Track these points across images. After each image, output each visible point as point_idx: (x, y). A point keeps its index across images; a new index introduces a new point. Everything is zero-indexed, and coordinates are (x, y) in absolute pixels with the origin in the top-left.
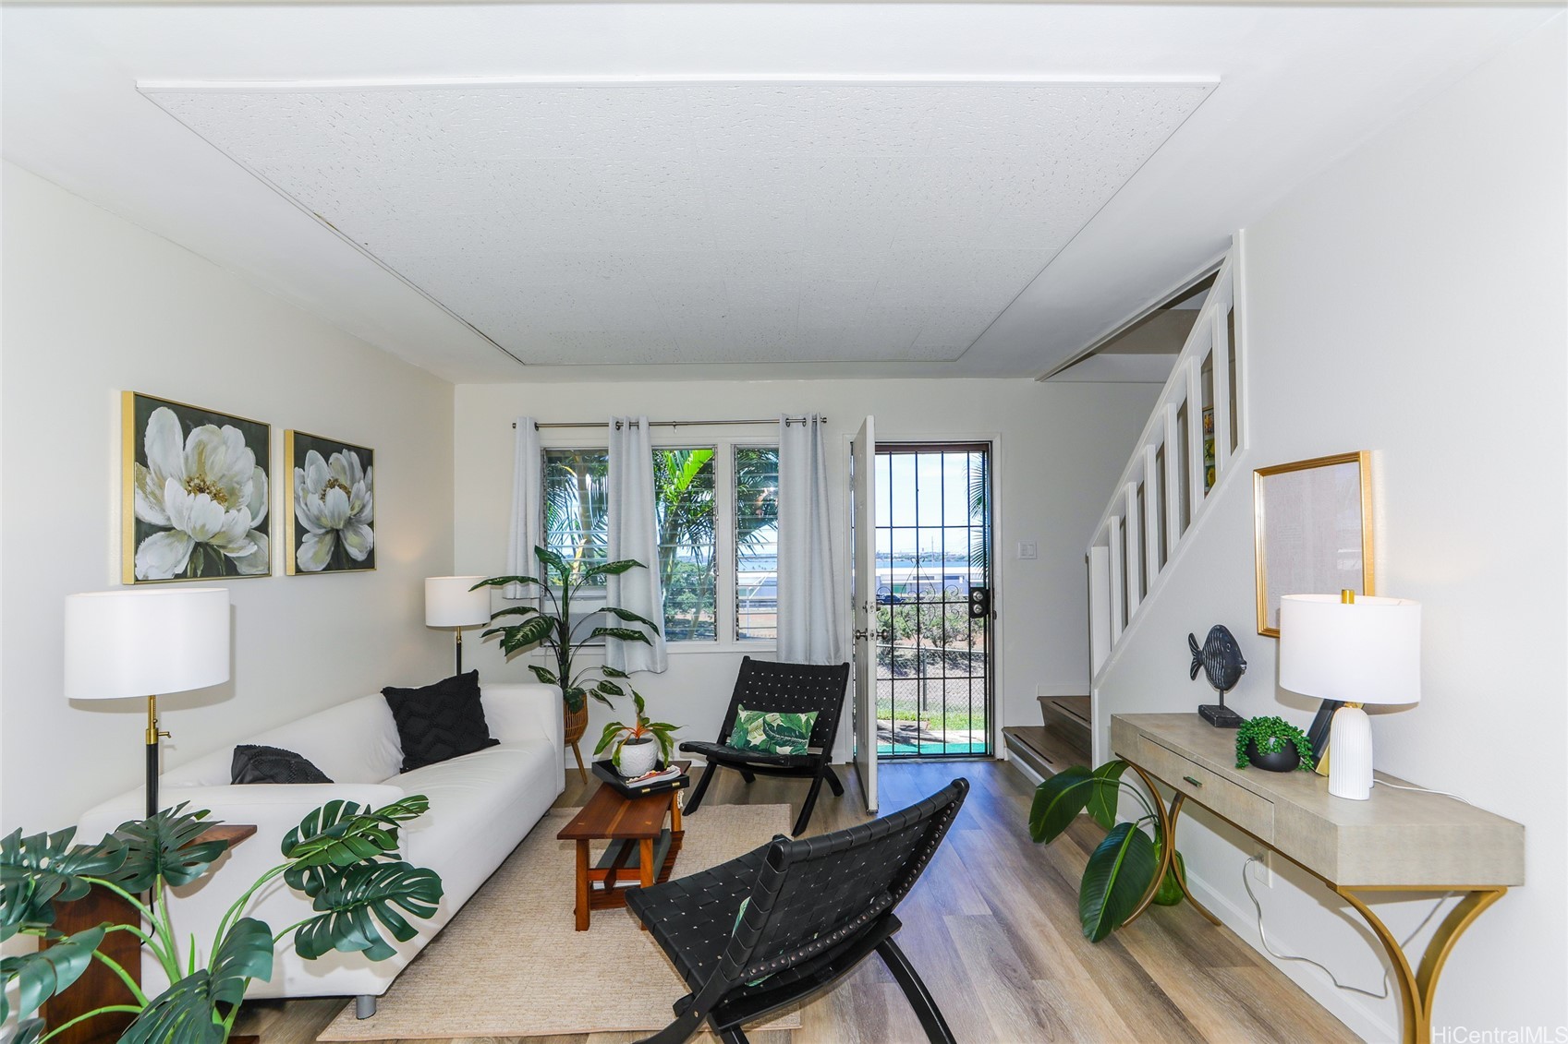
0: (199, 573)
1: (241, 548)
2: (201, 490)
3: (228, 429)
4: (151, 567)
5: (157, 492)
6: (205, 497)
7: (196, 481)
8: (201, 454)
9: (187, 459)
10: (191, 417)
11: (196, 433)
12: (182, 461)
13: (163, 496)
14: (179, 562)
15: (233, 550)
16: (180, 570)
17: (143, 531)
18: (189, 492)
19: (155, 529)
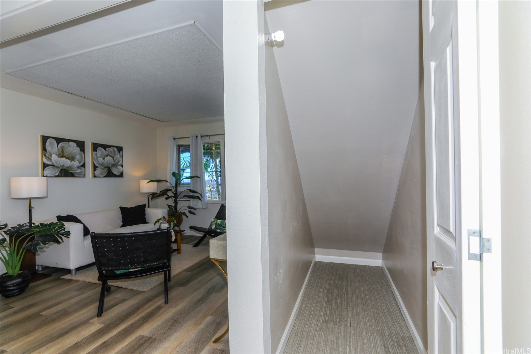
0: (62, 176)
1: (76, 170)
2: (63, 157)
3: (71, 143)
4: (48, 174)
5: (49, 157)
6: (64, 159)
7: (61, 155)
8: (62, 149)
9: (58, 150)
10: (59, 140)
11: (60, 144)
12: (57, 150)
13: (51, 158)
14: (56, 173)
15: (72, 171)
16: (57, 174)
17: (45, 166)
18: (59, 157)
19: (48, 165)
